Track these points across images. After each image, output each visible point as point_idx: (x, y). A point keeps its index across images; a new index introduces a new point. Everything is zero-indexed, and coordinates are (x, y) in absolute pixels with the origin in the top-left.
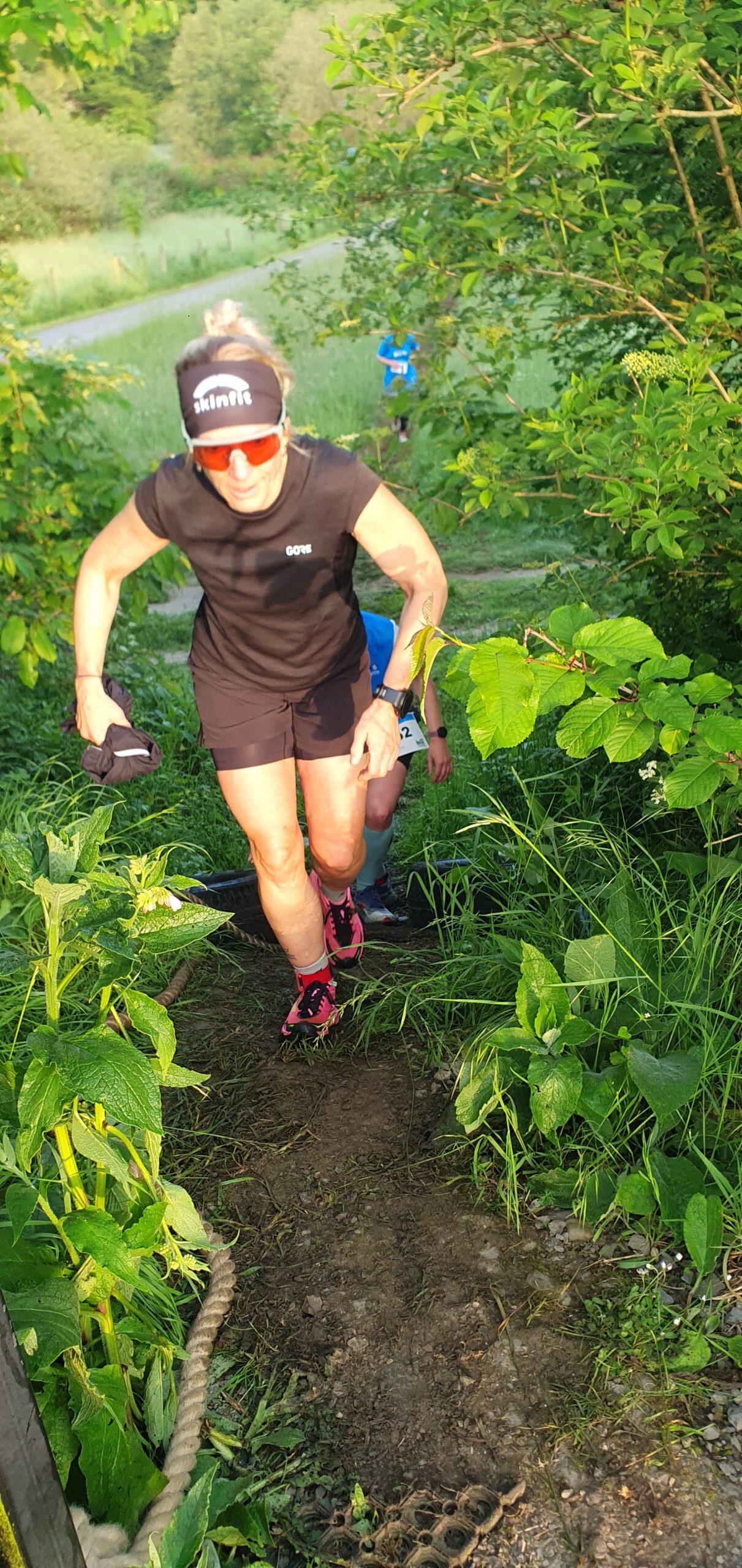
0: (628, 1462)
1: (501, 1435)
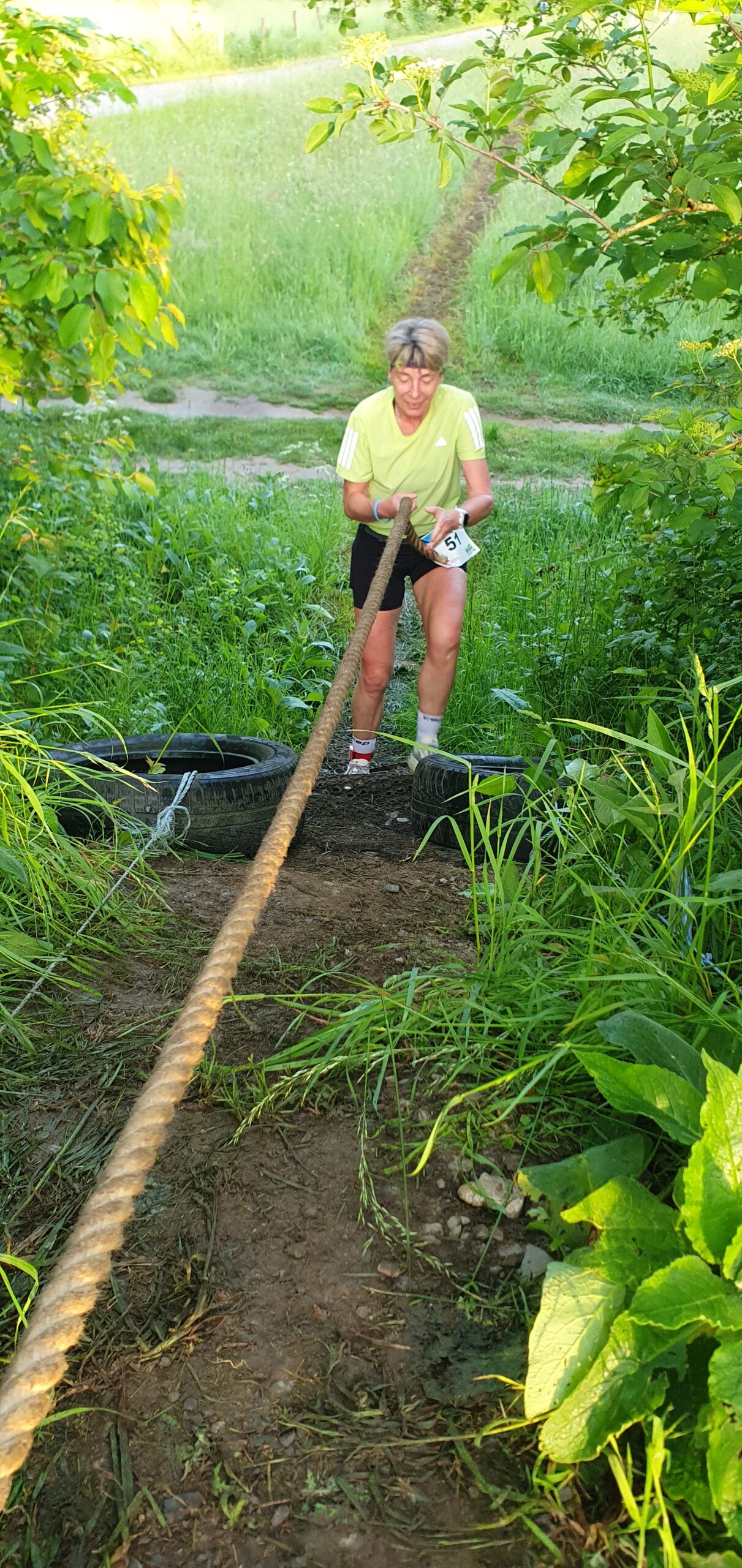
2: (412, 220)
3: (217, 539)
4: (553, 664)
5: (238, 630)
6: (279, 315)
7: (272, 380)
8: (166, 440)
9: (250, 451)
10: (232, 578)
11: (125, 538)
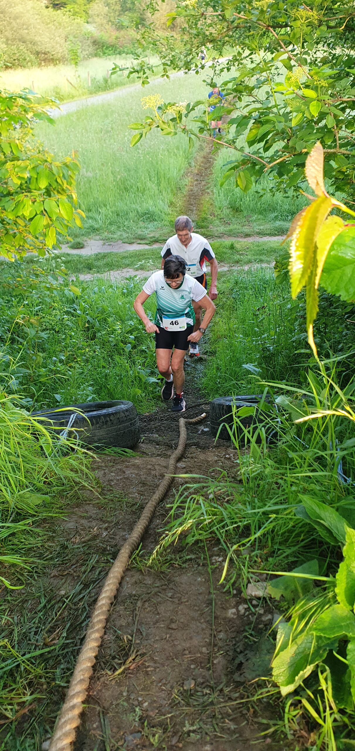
2: (184, 152)
3: (109, 309)
4: (269, 350)
5: (123, 349)
6: (128, 203)
7: (128, 233)
8: (82, 266)
9: (121, 267)
10: (118, 326)
11: (67, 313)
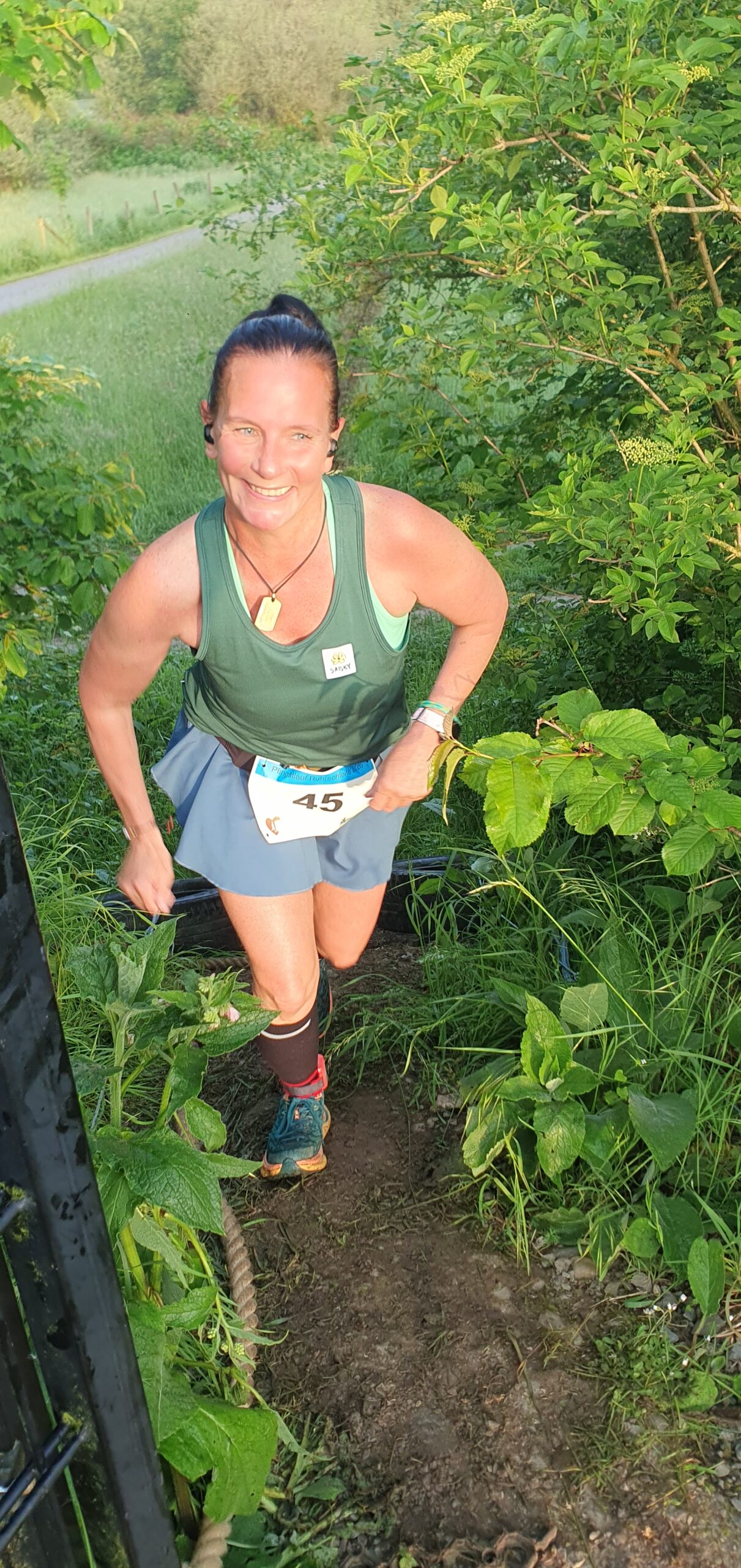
0: (648, 1502)
1: (529, 1479)
